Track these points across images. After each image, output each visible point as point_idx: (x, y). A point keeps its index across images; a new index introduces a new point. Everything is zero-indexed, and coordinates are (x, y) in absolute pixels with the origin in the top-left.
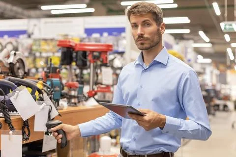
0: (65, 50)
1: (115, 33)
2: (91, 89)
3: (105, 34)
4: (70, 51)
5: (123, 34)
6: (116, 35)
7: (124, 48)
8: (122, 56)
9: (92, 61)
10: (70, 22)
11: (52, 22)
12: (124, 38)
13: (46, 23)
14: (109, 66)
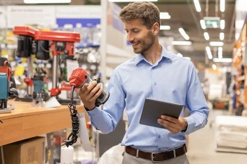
0: (23, 38)
1: (89, 25)
2: (54, 87)
3: (79, 25)
4: (29, 40)
5: (98, 26)
6: (91, 27)
7: (100, 42)
8: (97, 51)
9: (55, 52)
10: (41, 11)
11: (20, 10)
12: (100, 30)
13: (13, 11)
14: (75, 60)
